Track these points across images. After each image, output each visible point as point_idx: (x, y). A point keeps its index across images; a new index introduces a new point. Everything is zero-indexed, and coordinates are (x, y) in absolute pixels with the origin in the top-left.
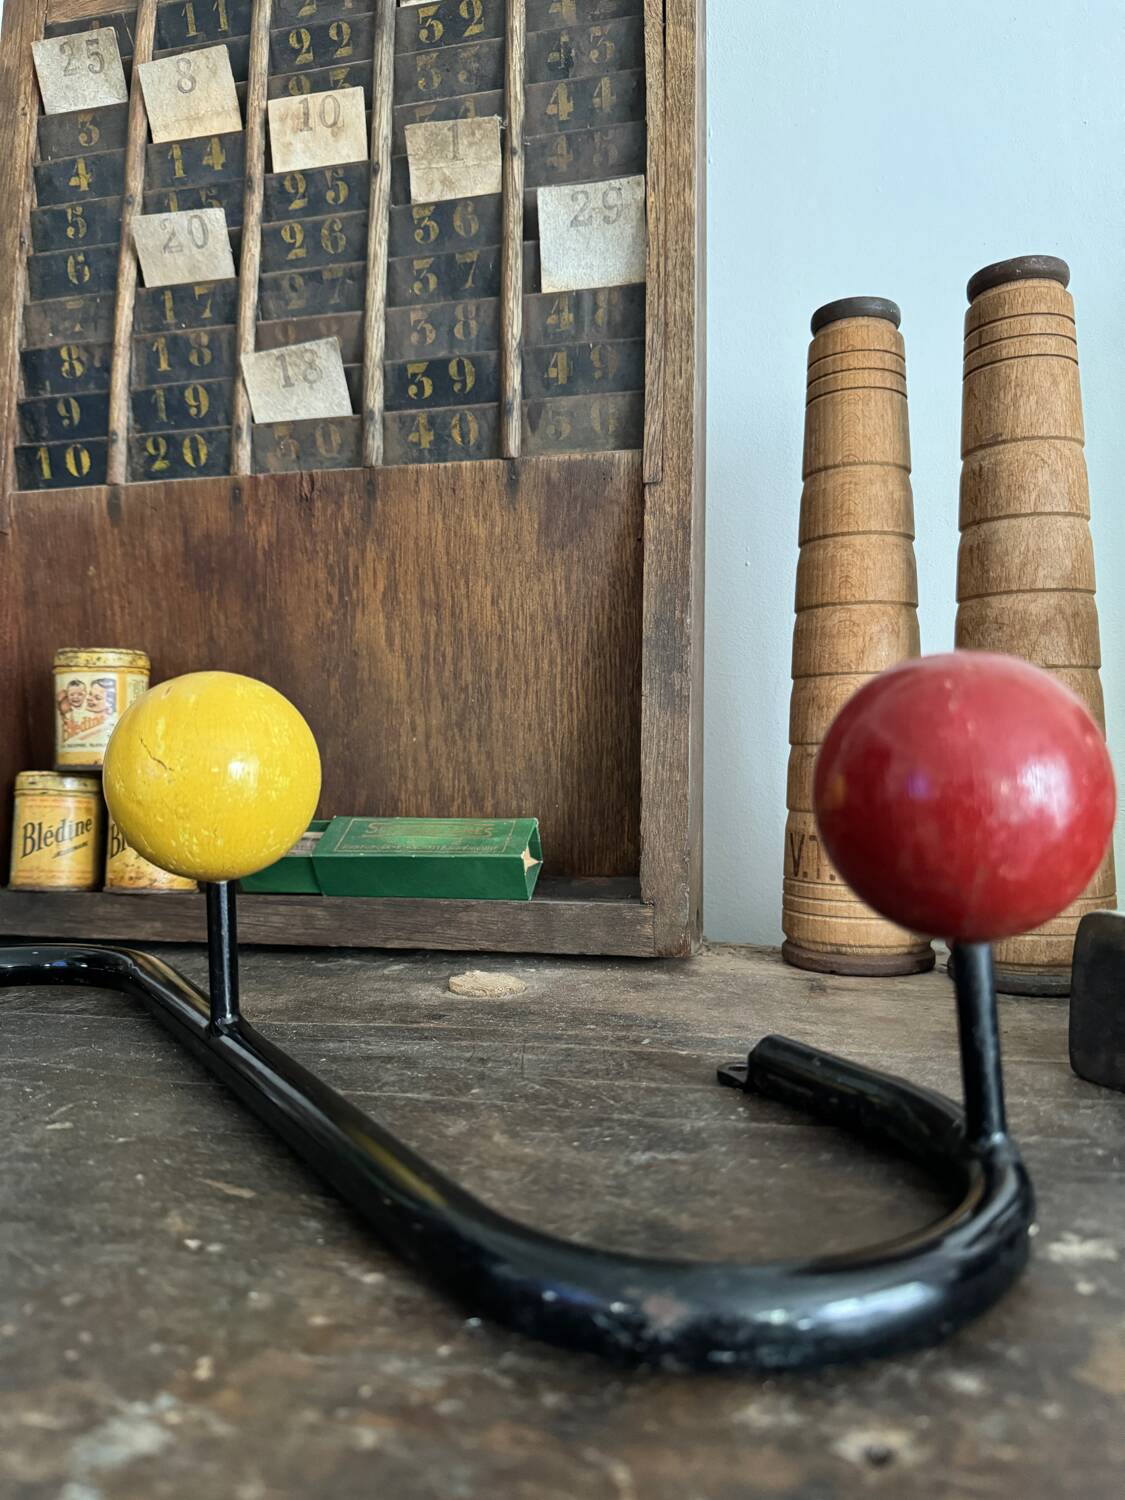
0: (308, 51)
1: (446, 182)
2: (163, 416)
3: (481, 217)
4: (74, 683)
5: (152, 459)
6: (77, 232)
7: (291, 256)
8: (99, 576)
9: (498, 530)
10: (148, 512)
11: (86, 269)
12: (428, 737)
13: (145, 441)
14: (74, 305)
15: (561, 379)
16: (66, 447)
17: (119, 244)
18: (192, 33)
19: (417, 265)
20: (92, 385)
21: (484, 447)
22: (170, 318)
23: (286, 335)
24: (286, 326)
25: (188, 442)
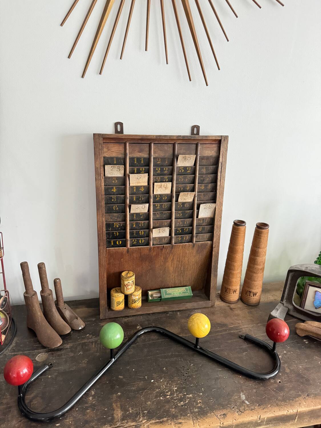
0: (159, 171)
1: (184, 199)
2: (135, 235)
3: (189, 205)
4: (128, 283)
5: (134, 242)
6: (114, 200)
7: (157, 208)
8: (123, 260)
9: (190, 252)
10: (134, 252)
11: (117, 208)
12: (175, 277)
13: (133, 240)
14: (116, 215)
15: (200, 230)
16: (117, 241)
17: (125, 205)
18: (136, 163)
19: (179, 212)
20: (120, 229)
21: (188, 240)
22: (135, 217)
23: (157, 223)
24: (158, 222)
25: (140, 240)
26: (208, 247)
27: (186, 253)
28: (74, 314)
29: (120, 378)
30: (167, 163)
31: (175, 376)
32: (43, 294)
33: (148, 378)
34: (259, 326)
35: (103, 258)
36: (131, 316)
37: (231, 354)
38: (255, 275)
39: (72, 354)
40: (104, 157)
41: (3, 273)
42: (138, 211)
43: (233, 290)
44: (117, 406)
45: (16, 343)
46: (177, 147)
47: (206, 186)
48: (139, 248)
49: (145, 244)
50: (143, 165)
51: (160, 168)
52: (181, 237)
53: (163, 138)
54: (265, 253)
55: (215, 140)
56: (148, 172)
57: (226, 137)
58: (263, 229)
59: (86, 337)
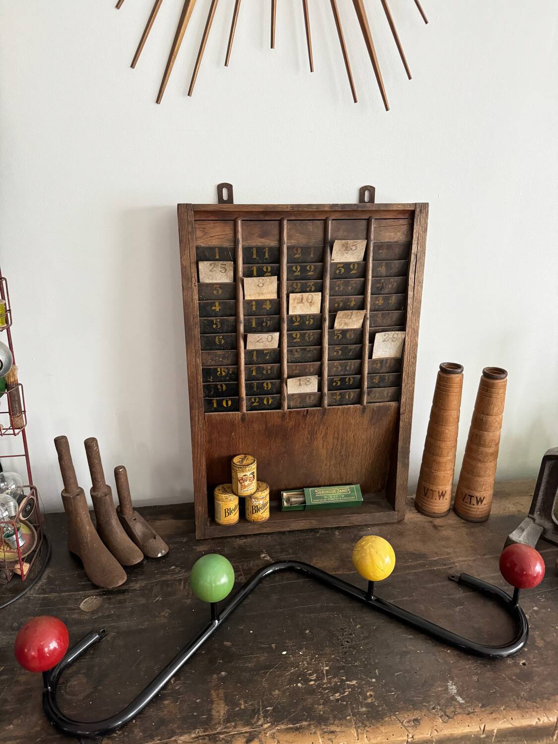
0: (299, 272)
2: (255, 389)
3: (355, 334)
4: (245, 475)
5: (254, 403)
6: (217, 326)
7: (295, 341)
8: (235, 435)
9: (358, 421)
10: (254, 420)
11: (223, 340)
12: (330, 466)
13: (251, 398)
14: (220, 353)
15: (377, 382)
16: (223, 399)
17: (236, 335)
18: (255, 257)
19: (336, 348)
20: (228, 378)
21: (354, 399)
22: (255, 358)
23: (296, 368)
24: (297, 366)
25: (266, 399)
26: (392, 412)
27: (351, 424)
28: (150, 530)
29: (225, 646)
30: (312, 256)
31: (326, 646)
32: (93, 494)
33: (276, 647)
34: (486, 558)
35: (198, 431)
36: (250, 535)
37: (433, 610)
38: (479, 465)
39: (143, 601)
40: (197, 248)
41: (27, 455)
42: (260, 346)
43: (439, 492)
44: (218, 695)
45: (49, 577)
46: (332, 226)
47: (386, 299)
48: (263, 413)
49: (275, 405)
50: (268, 261)
51: (300, 266)
52: (340, 394)
53: (306, 209)
54: (500, 424)
55: (403, 212)
56: (278, 273)
57: (425, 206)
58: (497, 379)
59: (169, 571)
